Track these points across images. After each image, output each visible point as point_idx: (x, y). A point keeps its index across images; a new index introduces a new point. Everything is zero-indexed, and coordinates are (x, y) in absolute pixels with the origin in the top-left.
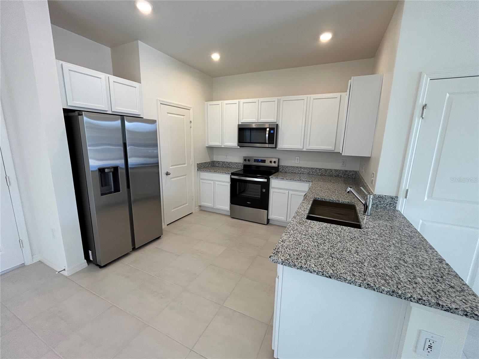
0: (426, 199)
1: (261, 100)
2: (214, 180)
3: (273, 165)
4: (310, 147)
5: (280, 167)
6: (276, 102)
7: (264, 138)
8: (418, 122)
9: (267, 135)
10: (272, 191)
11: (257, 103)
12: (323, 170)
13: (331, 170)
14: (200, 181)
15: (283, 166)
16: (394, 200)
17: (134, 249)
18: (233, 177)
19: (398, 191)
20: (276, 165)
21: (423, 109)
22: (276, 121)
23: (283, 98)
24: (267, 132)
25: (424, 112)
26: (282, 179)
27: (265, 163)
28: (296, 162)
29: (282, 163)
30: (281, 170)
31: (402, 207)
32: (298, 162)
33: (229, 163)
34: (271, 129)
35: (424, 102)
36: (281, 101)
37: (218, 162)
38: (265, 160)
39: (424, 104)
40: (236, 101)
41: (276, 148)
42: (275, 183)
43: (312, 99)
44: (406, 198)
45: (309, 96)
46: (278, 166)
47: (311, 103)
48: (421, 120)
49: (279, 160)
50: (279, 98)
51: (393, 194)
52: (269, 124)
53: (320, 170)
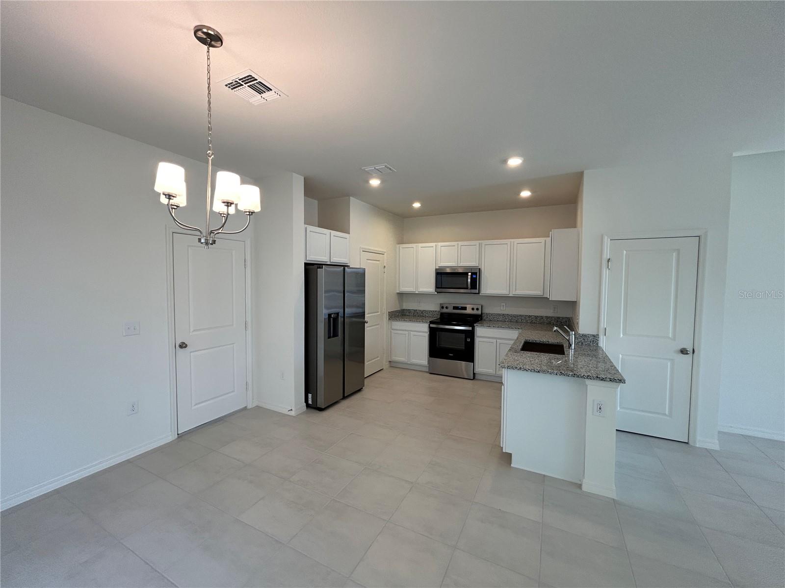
0: (622, 335)
1: (460, 243)
2: (409, 331)
3: (475, 312)
4: (517, 292)
5: (483, 315)
6: (478, 245)
7: (466, 282)
8: (606, 273)
9: (469, 280)
10: (477, 340)
11: (456, 247)
12: (533, 317)
13: (541, 316)
14: (391, 332)
15: (486, 314)
16: (595, 338)
17: (345, 397)
18: (432, 326)
19: (598, 331)
20: (479, 312)
21: (608, 262)
22: (478, 265)
23: (484, 242)
24: (469, 277)
25: (609, 264)
26: (488, 326)
27: (466, 310)
28: (502, 309)
29: (486, 311)
30: (485, 318)
31: (603, 343)
32: (504, 309)
33: (422, 312)
34: (473, 274)
35: (608, 256)
36: (483, 245)
37: (409, 311)
38: (466, 307)
39: (608, 258)
40: (433, 244)
41: (479, 293)
42: (481, 332)
43: (515, 244)
44: (605, 335)
45: (512, 240)
46: (482, 313)
47: (515, 247)
48: (608, 271)
49: (482, 306)
50: (480, 241)
51: (595, 333)
52: (471, 268)
53: (529, 318)
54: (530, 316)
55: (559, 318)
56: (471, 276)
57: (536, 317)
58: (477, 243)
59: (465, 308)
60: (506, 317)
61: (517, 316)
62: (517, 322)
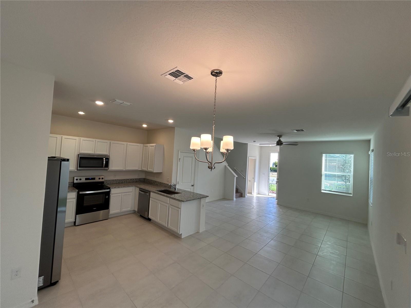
1: (97, 140)
3: (101, 180)
4: (127, 168)
7: (102, 164)
8: (179, 163)
9: (104, 162)
10: (111, 196)
11: (94, 142)
21: (180, 159)
22: (108, 154)
23: (112, 142)
29: (107, 179)
34: (106, 158)
35: (180, 157)
36: (112, 144)
41: (108, 170)
43: (128, 145)
45: (126, 143)
50: (110, 141)
52: (105, 156)
53: (128, 180)
54: (128, 179)
55: (140, 179)
56: (105, 160)
57: (131, 179)
58: (108, 142)
59: (94, 179)
60: (117, 181)
61: (123, 180)
62: (122, 183)
